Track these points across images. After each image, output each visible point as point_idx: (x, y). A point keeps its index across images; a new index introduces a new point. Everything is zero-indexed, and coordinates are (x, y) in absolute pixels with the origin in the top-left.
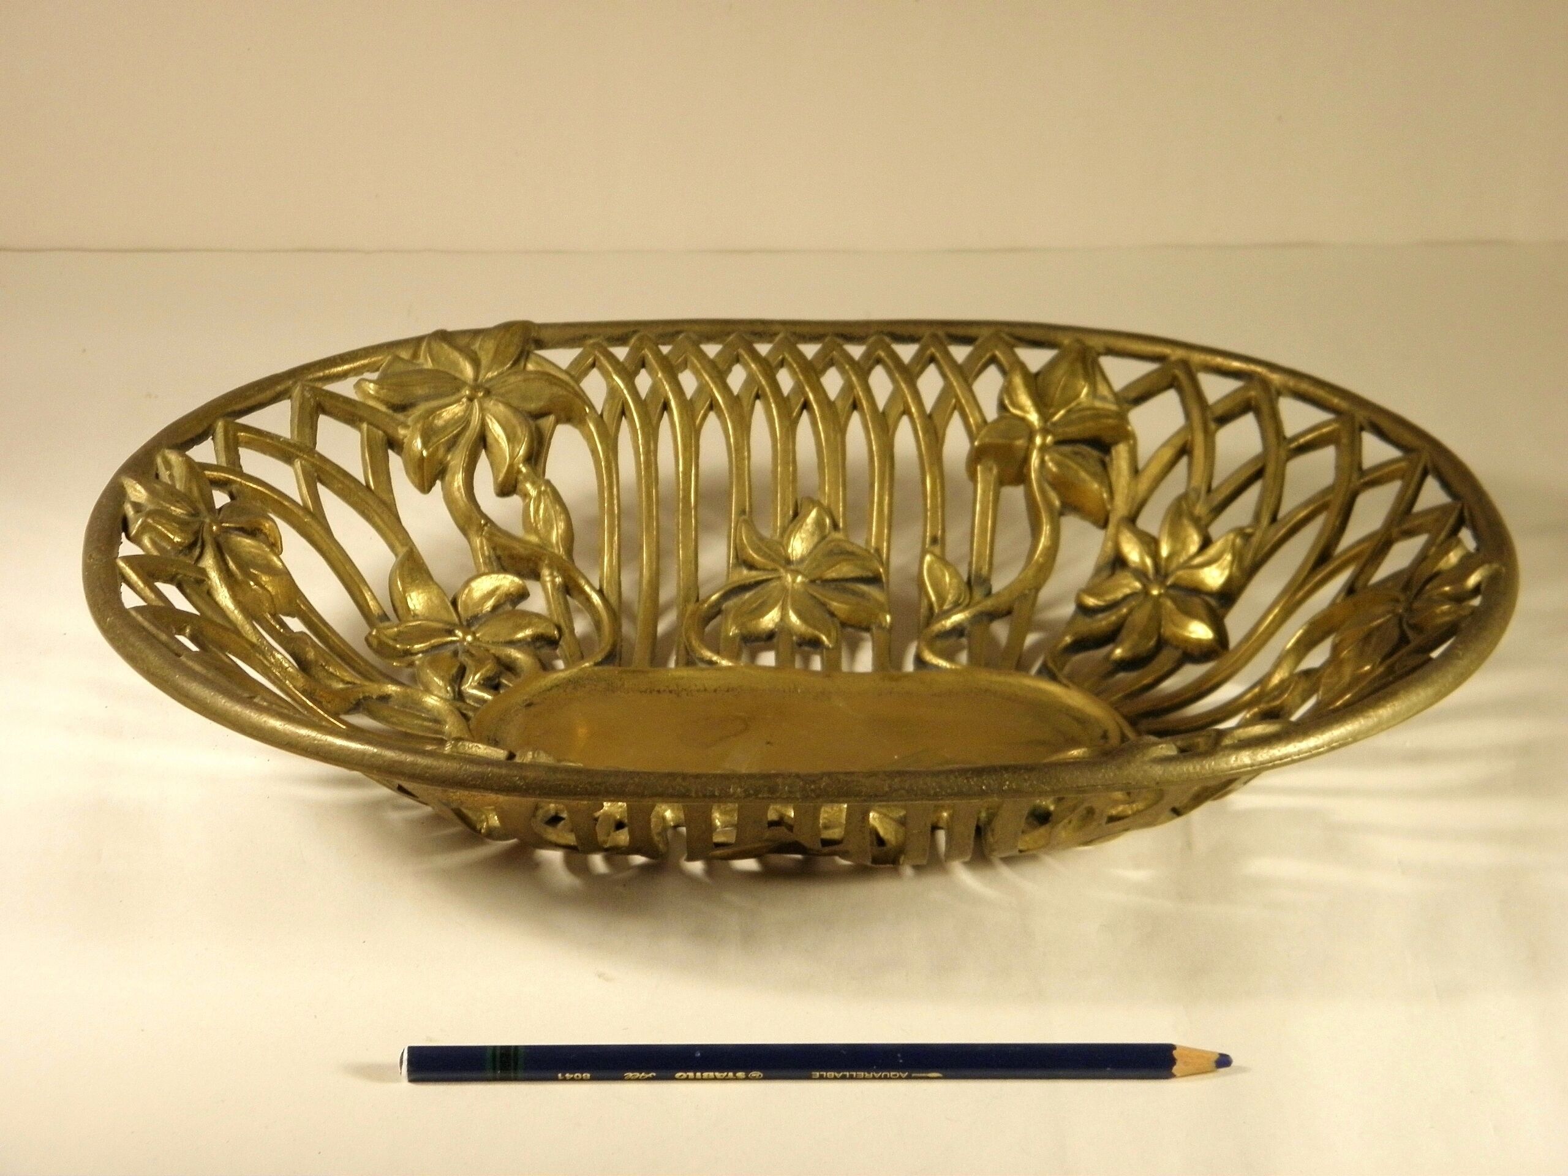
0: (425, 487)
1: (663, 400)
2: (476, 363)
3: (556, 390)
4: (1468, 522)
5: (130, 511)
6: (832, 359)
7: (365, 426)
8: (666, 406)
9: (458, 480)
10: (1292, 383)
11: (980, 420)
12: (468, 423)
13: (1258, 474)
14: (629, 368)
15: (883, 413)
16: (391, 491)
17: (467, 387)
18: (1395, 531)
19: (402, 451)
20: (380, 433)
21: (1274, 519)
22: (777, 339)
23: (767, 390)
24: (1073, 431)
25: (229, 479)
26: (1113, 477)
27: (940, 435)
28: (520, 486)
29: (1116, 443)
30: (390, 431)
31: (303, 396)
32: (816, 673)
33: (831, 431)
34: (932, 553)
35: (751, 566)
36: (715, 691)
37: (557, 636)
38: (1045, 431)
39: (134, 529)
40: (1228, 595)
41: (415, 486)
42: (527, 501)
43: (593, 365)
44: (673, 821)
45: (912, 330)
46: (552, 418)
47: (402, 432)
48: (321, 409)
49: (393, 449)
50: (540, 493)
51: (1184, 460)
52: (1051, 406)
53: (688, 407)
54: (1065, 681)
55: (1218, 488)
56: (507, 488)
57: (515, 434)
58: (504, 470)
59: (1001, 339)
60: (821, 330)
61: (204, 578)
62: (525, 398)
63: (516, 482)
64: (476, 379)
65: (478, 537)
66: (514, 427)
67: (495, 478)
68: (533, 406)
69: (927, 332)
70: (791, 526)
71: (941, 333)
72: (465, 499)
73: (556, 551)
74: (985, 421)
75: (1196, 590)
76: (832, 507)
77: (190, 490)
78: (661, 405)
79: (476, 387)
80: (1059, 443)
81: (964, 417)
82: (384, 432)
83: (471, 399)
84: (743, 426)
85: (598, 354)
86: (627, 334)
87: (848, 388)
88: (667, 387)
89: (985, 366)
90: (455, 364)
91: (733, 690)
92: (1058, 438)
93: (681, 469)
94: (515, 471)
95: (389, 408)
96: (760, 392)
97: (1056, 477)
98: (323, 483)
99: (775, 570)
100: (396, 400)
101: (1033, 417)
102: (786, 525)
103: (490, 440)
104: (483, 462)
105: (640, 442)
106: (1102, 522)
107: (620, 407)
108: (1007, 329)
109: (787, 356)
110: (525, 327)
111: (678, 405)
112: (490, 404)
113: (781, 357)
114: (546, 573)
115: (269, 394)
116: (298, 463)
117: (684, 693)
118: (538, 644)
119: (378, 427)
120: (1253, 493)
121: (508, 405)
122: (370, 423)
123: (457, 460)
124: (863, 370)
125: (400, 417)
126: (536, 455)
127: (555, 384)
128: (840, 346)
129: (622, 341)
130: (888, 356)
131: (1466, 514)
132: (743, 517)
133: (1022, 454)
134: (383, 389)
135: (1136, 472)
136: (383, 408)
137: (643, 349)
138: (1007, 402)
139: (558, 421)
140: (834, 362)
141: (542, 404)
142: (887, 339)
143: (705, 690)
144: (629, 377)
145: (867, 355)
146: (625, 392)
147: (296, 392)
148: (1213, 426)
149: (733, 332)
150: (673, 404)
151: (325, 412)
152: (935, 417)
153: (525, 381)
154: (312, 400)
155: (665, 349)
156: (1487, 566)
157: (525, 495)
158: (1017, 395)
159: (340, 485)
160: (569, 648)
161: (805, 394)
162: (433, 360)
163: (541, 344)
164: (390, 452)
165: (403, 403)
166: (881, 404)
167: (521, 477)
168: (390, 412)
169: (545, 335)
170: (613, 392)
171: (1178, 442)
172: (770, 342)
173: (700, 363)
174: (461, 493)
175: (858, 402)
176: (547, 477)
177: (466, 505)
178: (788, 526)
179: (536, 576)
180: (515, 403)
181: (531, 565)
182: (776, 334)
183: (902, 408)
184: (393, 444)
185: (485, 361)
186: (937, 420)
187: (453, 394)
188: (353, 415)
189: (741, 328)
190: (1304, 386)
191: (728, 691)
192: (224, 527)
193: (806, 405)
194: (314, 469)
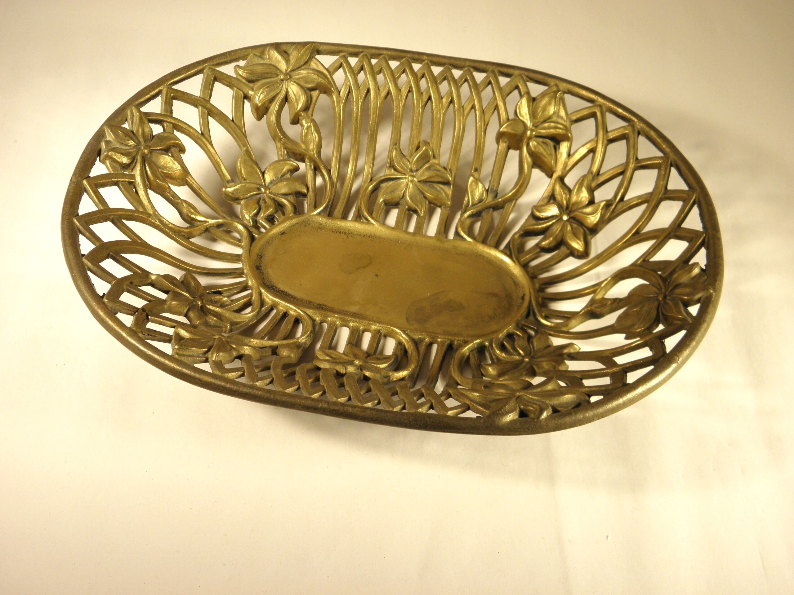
0: (259, 118)
2: (288, 61)
3: (321, 79)
4: (706, 245)
5: (103, 145)
6: (445, 77)
7: (235, 88)
8: (369, 91)
9: (273, 117)
10: (647, 129)
12: (281, 90)
13: (622, 173)
14: (355, 71)
16: (243, 120)
17: (281, 74)
18: (672, 234)
19: (251, 101)
20: (241, 92)
21: (622, 200)
22: (424, 63)
23: (414, 89)
24: (544, 132)
25: (165, 119)
26: (559, 156)
27: (487, 123)
28: (300, 121)
29: (563, 141)
30: (246, 92)
31: (208, 74)
32: (409, 233)
34: (473, 176)
35: (395, 170)
36: (364, 236)
37: (306, 193)
38: (532, 129)
39: (102, 156)
40: (594, 230)
41: (255, 117)
42: (303, 128)
43: (340, 67)
45: (483, 66)
46: (318, 91)
47: (251, 92)
48: (216, 79)
49: (246, 100)
50: (308, 126)
51: (591, 155)
52: (537, 118)
54: (514, 259)
55: (603, 174)
56: (295, 121)
58: (294, 113)
59: (522, 78)
61: (133, 180)
62: (306, 81)
63: (299, 119)
64: (287, 69)
65: (280, 143)
67: (290, 115)
68: (309, 85)
69: (490, 68)
70: (415, 154)
71: (497, 70)
72: (276, 124)
73: (312, 153)
74: (508, 118)
75: (581, 223)
78: (366, 90)
79: (286, 74)
80: (537, 136)
81: (498, 115)
82: (243, 92)
83: (283, 80)
84: (401, 105)
85: (343, 61)
86: (358, 52)
87: (450, 92)
88: (371, 82)
89: (513, 90)
91: (372, 237)
92: (537, 134)
93: (371, 122)
94: (298, 113)
95: (246, 81)
96: (410, 90)
98: (211, 117)
99: (405, 174)
100: (250, 77)
101: (528, 122)
102: (413, 153)
103: (289, 99)
104: (286, 108)
105: (355, 107)
106: (550, 175)
108: (526, 73)
109: (426, 72)
112: (291, 83)
113: (423, 73)
114: (307, 160)
115: (192, 72)
116: (200, 107)
117: (350, 236)
118: (298, 195)
119: (241, 89)
120: (617, 181)
121: (299, 85)
122: (237, 88)
123: (275, 107)
124: (457, 84)
125: (251, 85)
126: (309, 108)
127: (321, 76)
128: (450, 70)
129: (355, 55)
130: (471, 79)
131: (706, 240)
132: (395, 146)
133: (520, 139)
134: (245, 71)
135: (569, 155)
136: (244, 81)
137: (364, 61)
138: (518, 111)
139: (320, 93)
141: (314, 85)
142: (472, 70)
143: (360, 235)
144: (355, 75)
145: (461, 77)
146: (352, 82)
147: (206, 70)
148: (607, 142)
149: (405, 57)
150: (372, 90)
151: (219, 81)
152: (486, 112)
153: (308, 73)
154: (212, 75)
155: (374, 61)
157: (302, 126)
158: (523, 109)
159: (219, 118)
160: (310, 200)
161: (430, 93)
163: (319, 53)
165: (253, 79)
166: (463, 101)
167: (301, 118)
168: (247, 83)
169: (321, 48)
170: (346, 80)
171: (590, 146)
172: (421, 64)
173: (387, 72)
174: (273, 123)
175: (452, 100)
177: (275, 129)
179: (304, 161)
180: (302, 83)
181: (301, 157)
182: (424, 61)
183: (472, 106)
184: (246, 97)
185: (292, 60)
186: (487, 114)
188: (230, 83)
189: (409, 55)
191: (369, 237)
192: (152, 150)
193: (429, 100)
194: (208, 111)
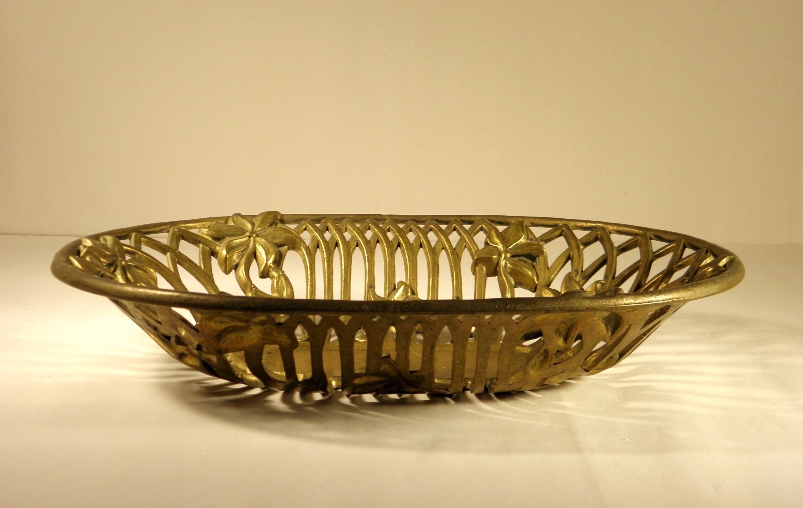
0: (227, 272)
1: (335, 241)
2: (253, 224)
3: (287, 234)
5: (82, 248)
6: (411, 229)
7: (201, 245)
8: (337, 244)
9: (242, 270)
10: (616, 228)
11: (477, 250)
12: (248, 246)
13: (604, 262)
14: (321, 229)
15: (434, 248)
16: (211, 271)
17: (248, 232)
19: (217, 257)
20: (208, 248)
21: (614, 277)
22: (387, 221)
23: (382, 239)
24: (519, 252)
25: (135, 252)
26: (538, 269)
27: (460, 256)
28: (270, 273)
29: (538, 256)
30: (212, 248)
31: (174, 232)
33: (411, 254)
36: (358, 350)
38: (506, 252)
39: (82, 253)
41: (223, 271)
42: (273, 279)
43: (305, 229)
44: (335, 386)
45: (446, 219)
46: (286, 247)
47: (218, 248)
48: (181, 237)
49: (213, 256)
50: (279, 276)
51: (570, 262)
52: (509, 242)
53: (346, 244)
55: (586, 270)
56: (265, 274)
57: (269, 251)
58: (263, 266)
59: (485, 222)
60: (406, 218)
61: (114, 277)
62: (274, 238)
63: (269, 271)
64: (252, 230)
65: (251, 293)
66: (268, 248)
67: (259, 269)
68: (277, 241)
69: (452, 219)
70: (393, 292)
71: (458, 220)
72: (245, 276)
74: (479, 250)
76: (411, 284)
77: (114, 248)
78: (335, 244)
79: (253, 232)
80: (512, 256)
81: (470, 250)
82: (210, 248)
83: (250, 237)
84: (371, 252)
85: (307, 224)
86: (320, 219)
87: (418, 238)
88: (338, 236)
89: (478, 232)
90: (244, 225)
92: (512, 255)
93: (343, 268)
94: (268, 266)
95: (213, 238)
96: (379, 240)
97: (512, 269)
98: (180, 264)
100: (217, 235)
101: (500, 247)
102: (391, 292)
103: (258, 254)
104: (254, 263)
105: (325, 256)
106: (533, 290)
107: (317, 244)
109: (390, 226)
110: (276, 213)
111: (342, 242)
112: (258, 239)
113: (388, 227)
115: (159, 228)
116: (168, 254)
119: (207, 246)
120: (603, 270)
121: (266, 239)
122: (204, 244)
123: (242, 261)
124: (425, 232)
125: (217, 242)
126: (279, 262)
127: (288, 232)
128: (415, 224)
129: (319, 221)
130: (436, 228)
131: (709, 252)
132: (371, 289)
133: (496, 261)
134: (210, 231)
135: (548, 268)
136: (210, 239)
137: (327, 223)
138: (488, 241)
139: (289, 249)
140: (412, 229)
141: (281, 240)
142: (435, 222)
144: (322, 233)
145: (426, 227)
146: (319, 237)
147: (171, 230)
148: (582, 247)
150: (340, 242)
151: (184, 239)
152: (456, 249)
153: (274, 231)
154: (178, 232)
156: (728, 257)
157: (272, 277)
158: (493, 238)
159: (188, 265)
161: (398, 239)
162: (234, 223)
164: (212, 257)
165: (219, 237)
166: (433, 244)
167: (271, 269)
168: (213, 241)
169: (285, 218)
170: (314, 238)
171: (567, 255)
172: (384, 222)
173: (352, 228)
174: (243, 273)
175: (422, 243)
176: (283, 270)
177: (245, 279)
178: (392, 292)
180: (270, 240)
183: (442, 247)
184: (214, 253)
185: (257, 224)
186: (458, 251)
187: (242, 235)
188: (196, 240)
190: (621, 228)
192: (128, 264)
193: (399, 245)
194: (176, 257)
